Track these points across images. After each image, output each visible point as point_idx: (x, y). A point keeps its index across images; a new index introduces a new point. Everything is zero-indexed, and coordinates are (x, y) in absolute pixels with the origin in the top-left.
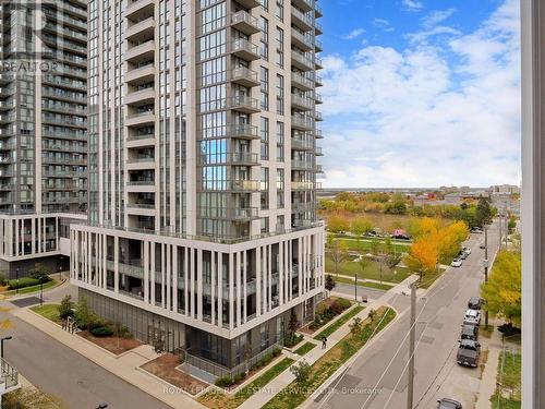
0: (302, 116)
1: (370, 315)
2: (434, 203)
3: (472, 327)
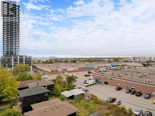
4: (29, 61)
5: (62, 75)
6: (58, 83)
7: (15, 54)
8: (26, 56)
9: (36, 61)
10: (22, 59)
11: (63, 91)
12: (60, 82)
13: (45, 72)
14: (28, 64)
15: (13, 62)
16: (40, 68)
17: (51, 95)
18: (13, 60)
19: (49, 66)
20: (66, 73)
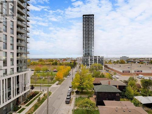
0: (22, 36)
1: (44, 95)
2: (64, 62)
3: (69, 93)
4: (101, 61)
5: (135, 77)
6: (130, 85)
7: (91, 55)
8: (99, 57)
9: (108, 61)
10: (96, 59)
11: (137, 95)
12: (133, 85)
13: (116, 72)
14: (101, 64)
15: (89, 61)
16: (111, 68)
17: (123, 96)
18: (89, 60)
19: (120, 66)
20: (141, 76)
